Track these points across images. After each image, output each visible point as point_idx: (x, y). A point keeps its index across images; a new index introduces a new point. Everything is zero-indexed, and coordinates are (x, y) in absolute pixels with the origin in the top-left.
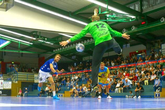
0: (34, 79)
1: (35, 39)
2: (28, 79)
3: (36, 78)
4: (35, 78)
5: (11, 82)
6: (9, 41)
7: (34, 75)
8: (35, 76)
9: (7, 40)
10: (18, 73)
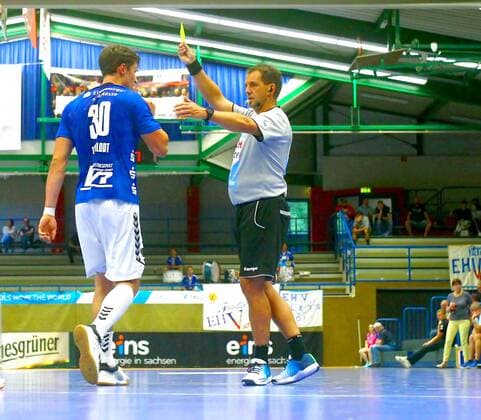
0: (448, 268)
1: (383, 50)
2: (413, 272)
3: (459, 264)
4: (454, 266)
5: (321, 292)
6: (300, 76)
7: (446, 247)
8: (451, 257)
9: (291, 75)
10: (374, 241)
